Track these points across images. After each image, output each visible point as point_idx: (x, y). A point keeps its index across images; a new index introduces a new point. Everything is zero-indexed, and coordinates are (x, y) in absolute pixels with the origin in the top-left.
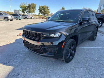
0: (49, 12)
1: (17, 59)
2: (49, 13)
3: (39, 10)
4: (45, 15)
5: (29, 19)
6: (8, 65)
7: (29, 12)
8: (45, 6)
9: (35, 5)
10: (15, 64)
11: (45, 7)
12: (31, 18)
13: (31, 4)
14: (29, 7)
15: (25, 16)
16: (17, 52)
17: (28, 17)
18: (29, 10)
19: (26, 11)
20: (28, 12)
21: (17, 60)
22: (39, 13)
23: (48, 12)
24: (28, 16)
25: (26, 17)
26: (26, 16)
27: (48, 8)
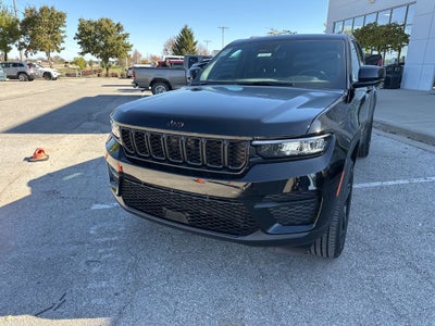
0: (128, 47)
1: (101, 277)
2: (129, 53)
3: (79, 36)
4: (110, 59)
5: (38, 77)
6: (68, 317)
7: (33, 47)
8: (107, 21)
9: (61, 16)
10: (101, 301)
11: (105, 25)
12: (47, 76)
13: (42, 11)
14: (31, 22)
15: (15, 65)
16: (78, 243)
17: (31, 71)
18: (33, 37)
19: (17, 43)
20: (29, 48)
21: (104, 284)
22: (81, 51)
23: (122, 48)
24: (30, 65)
25: (19, 69)
26: (21, 65)
27: (119, 28)
